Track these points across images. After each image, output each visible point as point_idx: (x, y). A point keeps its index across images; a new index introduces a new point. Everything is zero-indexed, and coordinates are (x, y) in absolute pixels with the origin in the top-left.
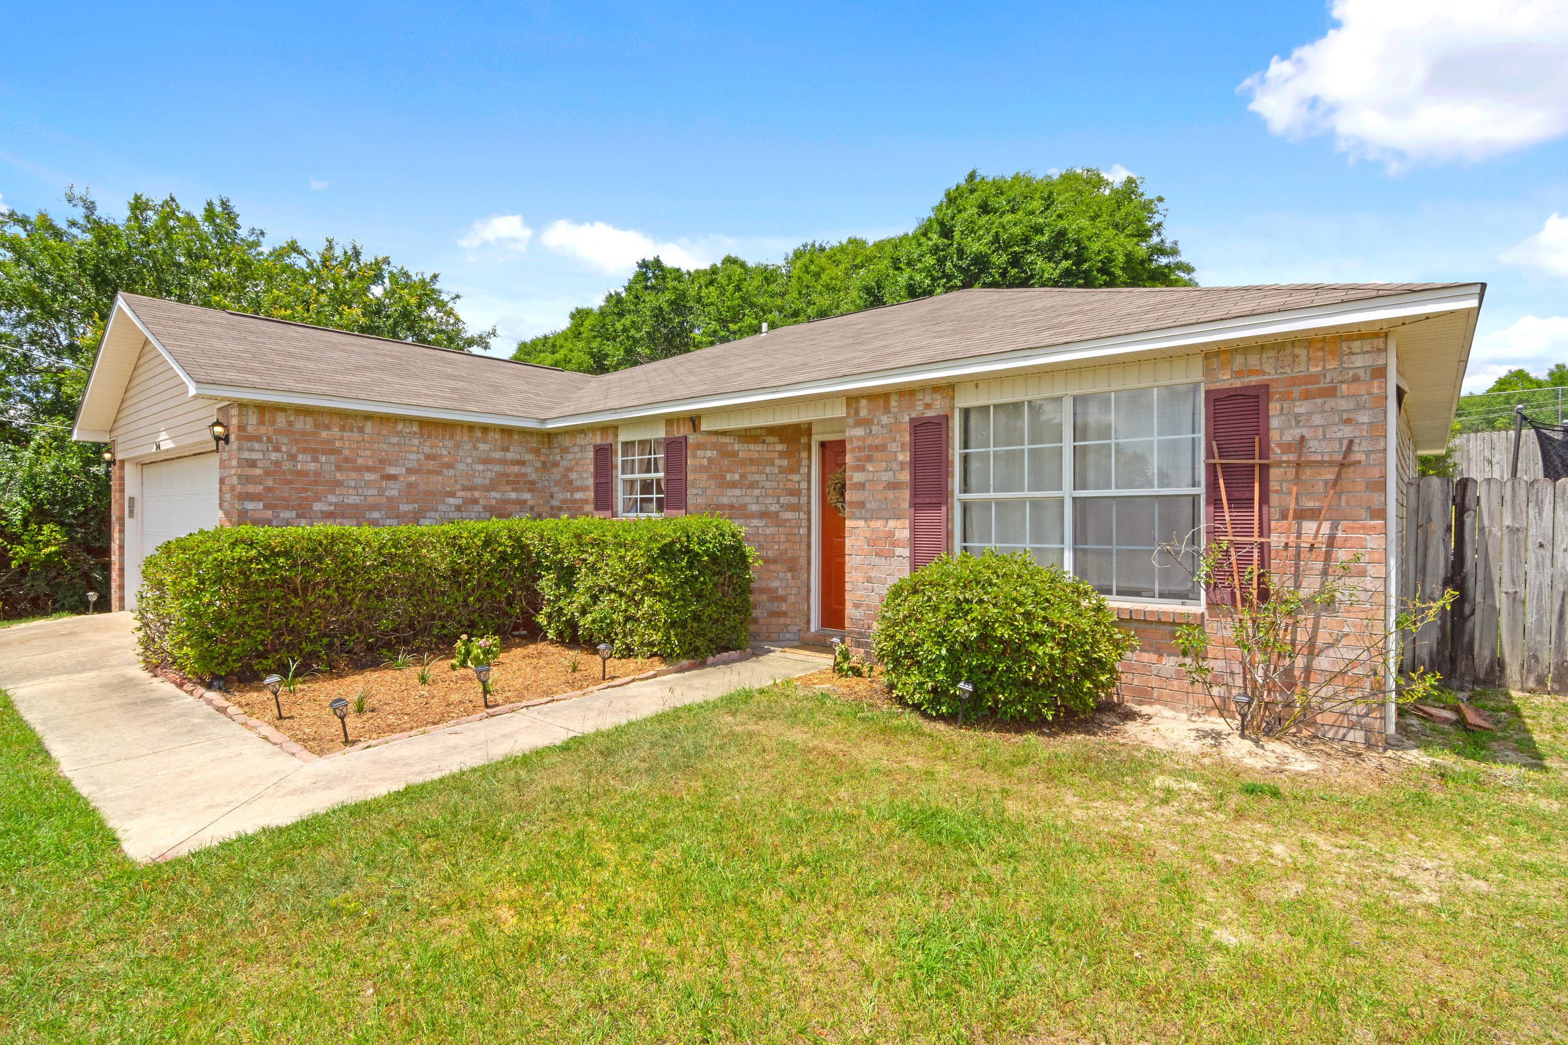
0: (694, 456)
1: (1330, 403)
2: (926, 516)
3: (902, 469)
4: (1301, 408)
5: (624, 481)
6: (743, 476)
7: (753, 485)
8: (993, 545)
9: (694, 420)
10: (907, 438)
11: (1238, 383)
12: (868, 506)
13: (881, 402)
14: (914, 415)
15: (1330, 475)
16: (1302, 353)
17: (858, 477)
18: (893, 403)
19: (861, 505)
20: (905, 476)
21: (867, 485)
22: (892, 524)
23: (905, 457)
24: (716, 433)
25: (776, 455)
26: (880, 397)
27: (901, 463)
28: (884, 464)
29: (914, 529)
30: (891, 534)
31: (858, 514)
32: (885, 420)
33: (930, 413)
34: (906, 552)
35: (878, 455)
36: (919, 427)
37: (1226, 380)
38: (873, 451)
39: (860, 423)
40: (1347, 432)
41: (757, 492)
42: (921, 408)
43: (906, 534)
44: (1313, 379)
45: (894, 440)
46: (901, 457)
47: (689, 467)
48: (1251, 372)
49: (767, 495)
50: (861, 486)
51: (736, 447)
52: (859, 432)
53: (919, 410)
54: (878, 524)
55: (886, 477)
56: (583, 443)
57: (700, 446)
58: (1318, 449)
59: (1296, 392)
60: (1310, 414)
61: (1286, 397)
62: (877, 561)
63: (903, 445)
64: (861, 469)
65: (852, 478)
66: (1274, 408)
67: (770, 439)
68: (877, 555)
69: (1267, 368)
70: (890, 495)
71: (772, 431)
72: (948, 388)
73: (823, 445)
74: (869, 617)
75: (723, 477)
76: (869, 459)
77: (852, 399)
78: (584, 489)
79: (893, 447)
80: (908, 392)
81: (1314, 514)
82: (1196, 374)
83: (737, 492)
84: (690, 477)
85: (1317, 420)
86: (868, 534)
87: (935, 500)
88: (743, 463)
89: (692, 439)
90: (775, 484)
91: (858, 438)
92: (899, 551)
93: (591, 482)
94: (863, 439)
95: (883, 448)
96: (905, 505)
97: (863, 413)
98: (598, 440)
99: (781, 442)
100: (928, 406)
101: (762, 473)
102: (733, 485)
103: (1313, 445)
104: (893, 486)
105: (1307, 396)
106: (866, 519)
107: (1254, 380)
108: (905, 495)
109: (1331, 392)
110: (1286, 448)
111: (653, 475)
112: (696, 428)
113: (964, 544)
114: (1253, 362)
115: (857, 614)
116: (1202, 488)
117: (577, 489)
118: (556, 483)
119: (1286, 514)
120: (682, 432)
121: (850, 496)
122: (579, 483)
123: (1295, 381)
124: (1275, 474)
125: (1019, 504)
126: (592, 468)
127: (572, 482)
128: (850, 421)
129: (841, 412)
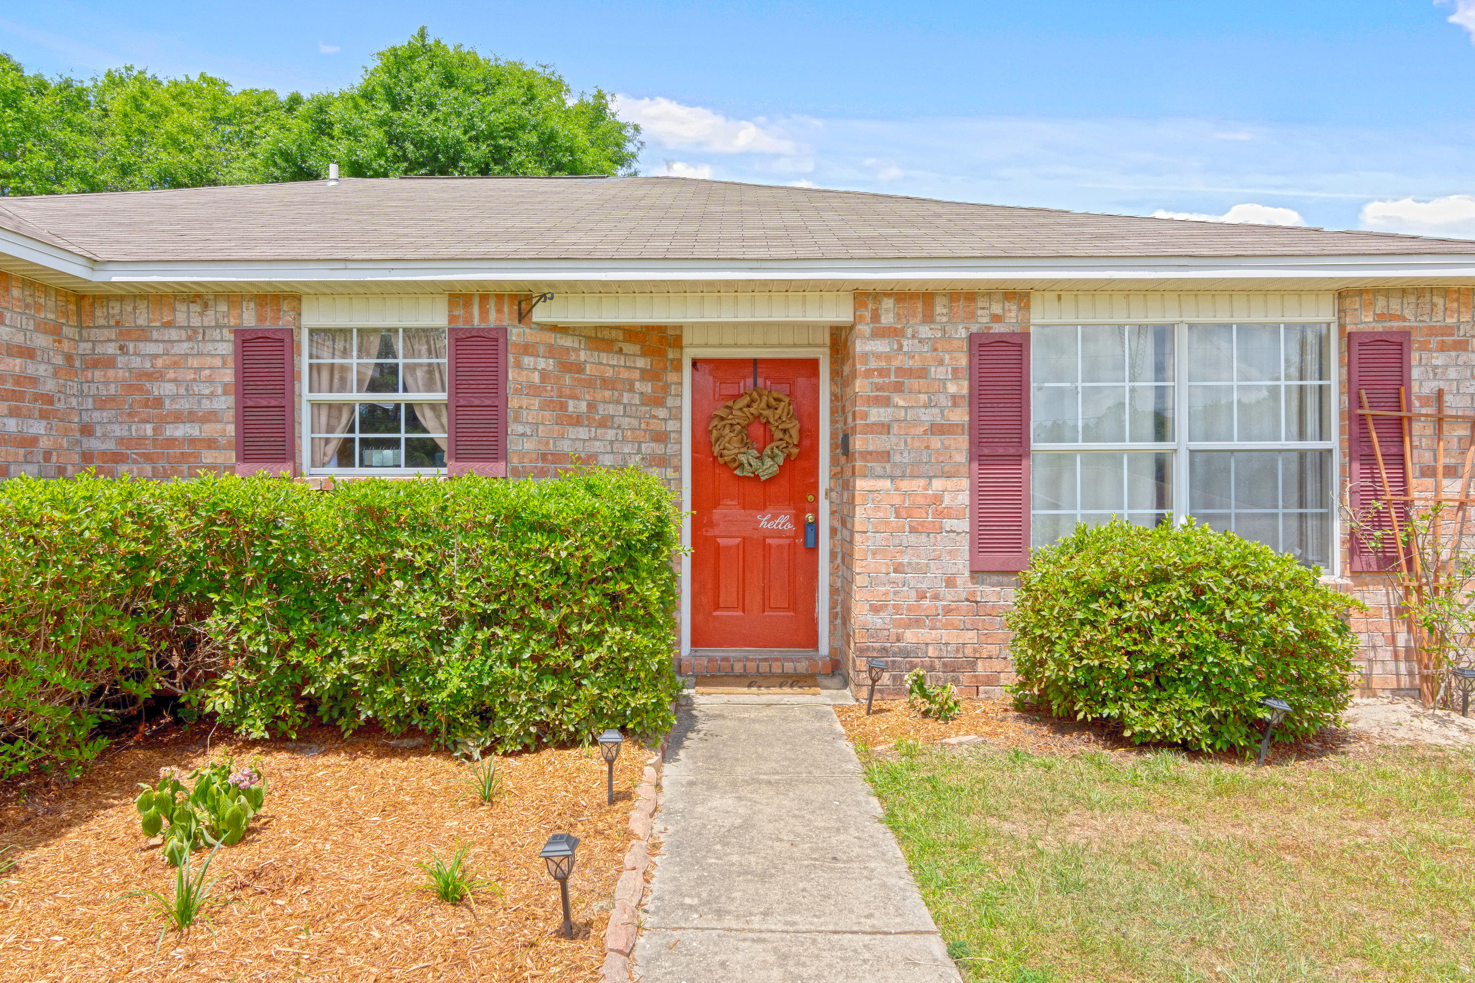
0: (519, 365)
1: (1464, 357)
2: (998, 472)
3: (955, 405)
4: (1439, 359)
5: (316, 406)
6: (591, 406)
7: (605, 423)
8: (1079, 515)
9: (521, 302)
10: (964, 362)
11: (1379, 327)
12: (897, 458)
13: (920, 306)
14: (974, 328)
16: (1439, 301)
17: (877, 414)
18: (940, 309)
19: (885, 456)
20: (961, 416)
21: (895, 429)
22: (938, 484)
23: (960, 387)
24: (555, 328)
25: (637, 375)
26: (916, 298)
27: (954, 397)
28: (923, 398)
29: (979, 494)
30: (938, 499)
31: (879, 470)
32: (925, 331)
33: (998, 328)
34: (964, 525)
35: (915, 383)
36: (981, 347)
37: (1368, 322)
39: (879, 333)
41: (611, 434)
42: (985, 320)
43: (964, 498)
44: (1448, 330)
45: (941, 363)
46: (952, 388)
47: (511, 386)
48: (1393, 317)
49: (624, 440)
50: (885, 428)
51: (583, 356)
52: (881, 346)
53: (982, 321)
54: (917, 484)
55: (927, 416)
56: (196, 322)
57: (528, 349)
58: (1453, 403)
59: (1434, 342)
60: (1446, 367)
61: (1424, 347)
62: (913, 538)
63: (955, 370)
64: (886, 402)
65: (865, 415)
66: (1415, 356)
67: (628, 348)
68: (913, 530)
69: (1408, 313)
70: (936, 442)
71: (631, 334)
72: (1020, 295)
73: (695, 363)
74: (898, 624)
75: (563, 406)
76: (898, 388)
77: (861, 297)
78: (211, 417)
79: (938, 372)
80: (963, 295)
81: (1451, 472)
82: (1326, 309)
83: (583, 433)
84: (514, 403)
85: (1452, 373)
86: (897, 501)
87: (1012, 451)
88: (590, 384)
89: (516, 334)
90: (635, 422)
91: (878, 356)
92: (948, 524)
93: (225, 404)
94: (888, 357)
95: (922, 373)
96: (961, 457)
97: (887, 319)
98: (249, 319)
99: (644, 354)
100: (996, 318)
101: (618, 402)
102: (577, 421)
103: (1448, 398)
104: (937, 429)
105: (1442, 347)
106: (892, 478)
107: (1396, 325)
108: (961, 443)
109: (1461, 345)
110: (1425, 401)
111: (401, 397)
112: (523, 316)
113: (1038, 513)
114: (1395, 305)
115: (876, 621)
116: (1335, 442)
117: (178, 418)
118: (101, 403)
119: (1428, 472)
120: (493, 320)
121: (858, 443)
122: (184, 405)
123: (1432, 331)
124: (1417, 427)
125: (1115, 457)
126: (228, 376)
127: (159, 402)
128: (864, 328)
129: (842, 314)
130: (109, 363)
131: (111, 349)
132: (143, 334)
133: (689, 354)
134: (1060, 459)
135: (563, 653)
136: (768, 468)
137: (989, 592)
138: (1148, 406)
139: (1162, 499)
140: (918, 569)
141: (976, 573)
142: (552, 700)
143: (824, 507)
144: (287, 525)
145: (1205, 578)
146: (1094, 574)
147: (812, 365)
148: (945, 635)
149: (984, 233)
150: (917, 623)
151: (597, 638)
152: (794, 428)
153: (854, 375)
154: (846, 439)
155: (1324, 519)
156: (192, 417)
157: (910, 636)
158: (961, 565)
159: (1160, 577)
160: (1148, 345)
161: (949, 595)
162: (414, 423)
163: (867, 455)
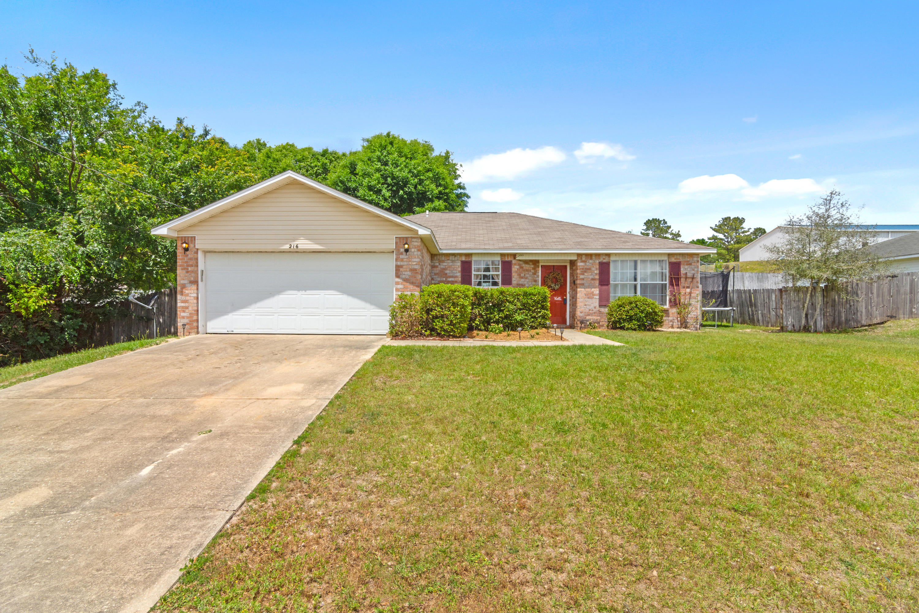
0: (514, 267)
1: (691, 266)
2: (605, 287)
3: (596, 275)
4: (686, 267)
5: (474, 275)
6: (525, 275)
7: (526, 278)
8: (619, 295)
9: (514, 255)
10: (598, 267)
11: (675, 261)
12: (585, 285)
14: (600, 261)
15: (690, 280)
16: (686, 256)
17: (582, 277)
18: (593, 257)
19: (583, 284)
20: (597, 277)
21: (585, 279)
22: (593, 290)
23: (597, 272)
24: (520, 260)
25: (532, 269)
26: (590, 256)
28: (590, 274)
29: (600, 291)
30: (593, 292)
31: (582, 287)
32: (591, 261)
33: (604, 261)
34: (598, 297)
35: (589, 271)
36: (601, 264)
37: (673, 260)
38: (586, 270)
39: (582, 262)
40: (693, 272)
41: (527, 280)
43: (598, 292)
44: (688, 261)
45: (594, 267)
47: (512, 271)
49: (529, 282)
50: (583, 279)
51: (524, 265)
52: (582, 264)
53: (602, 259)
54: (588, 290)
55: (591, 277)
56: (453, 259)
57: (515, 264)
58: (689, 275)
61: (684, 264)
62: (588, 300)
63: (596, 269)
64: (583, 274)
65: (580, 277)
66: (682, 266)
67: (531, 263)
68: (588, 298)
69: (680, 259)
70: (593, 282)
71: (531, 261)
72: (608, 255)
73: (542, 266)
74: (585, 315)
75: (520, 275)
76: (585, 272)
77: (579, 255)
78: (456, 277)
79: (593, 269)
80: (598, 255)
81: (688, 287)
82: (666, 258)
83: (523, 280)
84: (513, 274)
85: (688, 269)
86: (585, 293)
87: (607, 283)
88: (525, 271)
89: (514, 262)
90: (531, 278)
92: (595, 297)
93: (459, 274)
94: (583, 266)
95: (590, 269)
96: (597, 285)
97: (584, 259)
98: (463, 259)
99: (533, 264)
100: (604, 259)
101: (528, 274)
102: (522, 278)
104: (593, 279)
105: (687, 265)
106: (584, 288)
107: (678, 260)
108: (597, 283)
109: (691, 264)
110: (684, 274)
111: (491, 273)
112: (515, 258)
113: (612, 295)
114: (678, 257)
115: (581, 315)
116: (667, 282)
117: (450, 277)
118: (435, 274)
119: (684, 287)
120: (510, 259)
121: (578, 282)
122: (451, 275)
123: (685, 262)
124: (682, 279)
125: (626, 285)
126: (460, 269)
127: (446, 274)
128: (579, 261)
129: (574, 258)
130: (437, 267)
131: (437, 264)
132: (443, 261)
133: (541, 264)
134: (616, 286)
135: (534, 314)
136: (557, 287)
137: (602, 310)
138: (633, 275)
139: (636, 293)
140: (590, 305)
141: (600, 306)
142: (533, 322)
143: (568, 295)
144: (489, 294)
145: (638, 303)
147: (566, 266)
148: (594, 317)
149: (601, 240)
150: (589, 315)
152: (562, 279)
153: (577, 269)
154: (574, 282)
155: (666, 296)
156: (452, 277)
157: (588, 318)
158: (597, 304)
159: (631, 303)
160: (633, 264)
161: (595, 310)
162: (493, 279)
163: (580, 284)
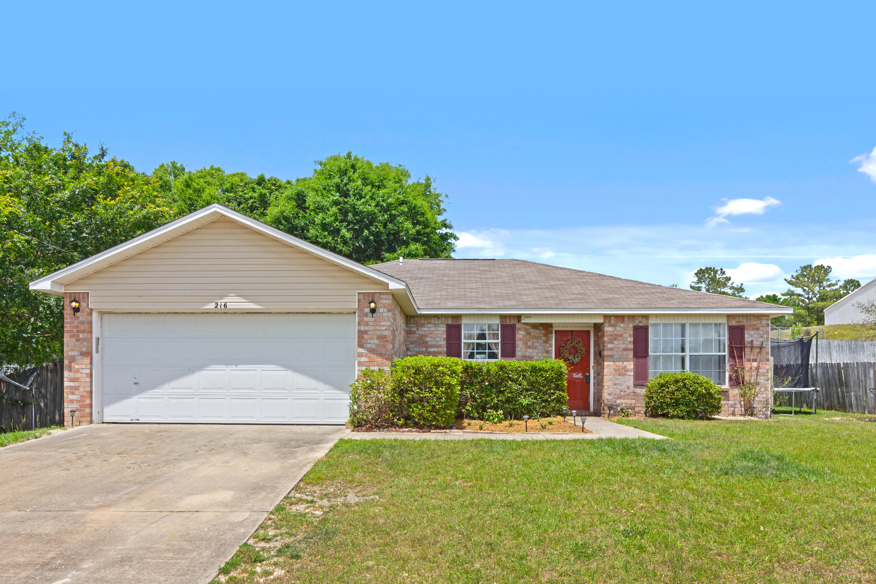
0: (518, 333)
1: (758, 332)
2: (641, 360)
3: (630, 343)
4: (752, 332)
5: (465, 343)
6: (533, 344)
7: (535, 348)
8: (661, 371)
9: (519, 317)
10: (632, 333)
11: (737, 324)
12: (615, 357)
13: (621, 319)
14: (635, 325)
15: (758, 350)
16: (752, 318)
17: (610, 346)
18: (626, 320)
19: (612, 356)
20: (631, 346)
21: (614, 350)
22: (625, 363)
23: (631, 339)
24: (526, 324)
25: (542, 335)
26: (621, 318)
27: (629, 341)
28: (622, 342)
29: (636, 365)
30: (625, 367)
31: (610, 360)
32: (622, 325)
33: (640, 325)
34: (632, 374)
35: (619, 338)
36: (636, 329)
37: (734, 323)
38: (615, 337)
39: (611, 325)
40: (761, 339)
41: (536, 351)
42: (637, 322)
43: (632, 367)
44: (754, 325)
45: (626, 333)
46: (629, 339)
47: (517, 338)
48: (740, 322)
49: (539, 352)
50: (612, 349)
51: (531, 330)
52: (611, 329)
53: (636, 323)
54: (620, 364)
55: (623, 346)
56: (436, 322)
57: (520, 329)
58: (755, 344)
59: (751, 328)
60: (754, 334)
61: (748, 329)
62: (619, 377)
63: (630, 335)
64: (612, 343)
65: (607, 346)
66: (746, 332)
67: (541, 328)
68: (619, 375)
69: (744, 321)
70: (625, 353)
71: (541, 324)
72: (646, 317)
73: (556, 331)
74: (615, 398)
75: (527, 344)
76: (615, 339)
77: (606, 316)
78: (440, 346)
79: (626, 335)
80: (632, 317)
81: (754, 360)
82: (724, 321)
83: (530, 350)
84: (517, 343)
85: (755, 336)
86: (615, 367)
87: (644, 355)
88: (532, 338)
89: (518, 326)
90: (542, 348)
91: (610, 331)
92: (628, 373)
93: (444, 343)
94: (613, 332)
95: (621, 335)
96: (631, 356)
97: (613, 322)
98: (450, 322)
99: (544, 329)
100: (640, 322)
101: (538, 342)
102: (529, 347)
103: (754, 342)
104: (625, 350)
105: (753, 330)
106: (614, 362)
107: (741, 324)
108: (631, 353)
109: (758, 329)
110: (749, 343)
111: (487, 341)
112: (519, 321)
113: (651, 371)
114: (741, 319)
115: (609, 398)
116: (726, 353)
117: (432, 346)
118: (412, 343)
119: (749, 360)
120: (512, 322)
121: (605, 353)
122: (433, 343)
123: (750, 325)
124: (746, 350)
125: (670, 357)
126: (445, 336)
127: (427, 342)
128: (607, 324)
129: (600, 321)
130: (414, 332)
131: (415, 329)
132: (423, 325)
133: (554, 329)
134: (657, 358)
135: (546, 397)
136: (577, 360)
137: (638, 390)
138: (680, 344)
139: (683, 367)
140: (620, 385)
141: (635, 386)
142: (544, 407)
143: (592, 371)
145: (686, 381)
146: (662, 381)
147: (588, 332)
148: (627, 401)
149: (636, 297)
150: (620, 398)
151: (554, 394)
152: (583, 350)
153: (604, 336)
154: (600, 353)
155: (725, 372)
156: (435, 346)
157: (618, 401)
158: (631, 383)
159: (677, 381)
160: (679, 328)
161: (628, 391)
162: (490, 348)
163: (607, 356)
